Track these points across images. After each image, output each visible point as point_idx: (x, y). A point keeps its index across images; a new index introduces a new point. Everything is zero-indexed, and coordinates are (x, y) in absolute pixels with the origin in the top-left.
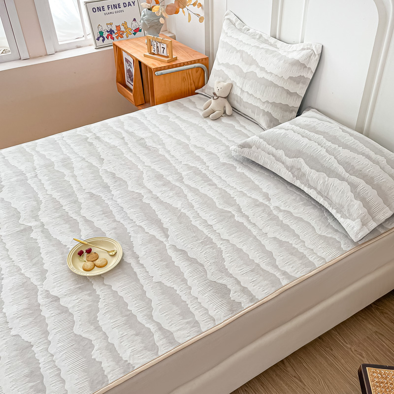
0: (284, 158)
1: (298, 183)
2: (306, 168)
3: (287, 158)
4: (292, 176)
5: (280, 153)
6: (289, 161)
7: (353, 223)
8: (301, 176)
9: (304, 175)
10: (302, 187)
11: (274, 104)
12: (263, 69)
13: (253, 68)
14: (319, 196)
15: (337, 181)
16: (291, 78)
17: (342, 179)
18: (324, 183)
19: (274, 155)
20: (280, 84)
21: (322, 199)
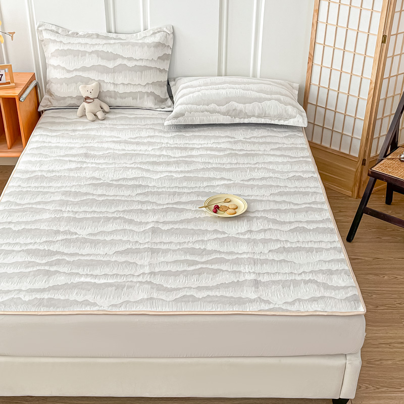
0: (218, 108)
1: (237, 121)
2: (240, 106)
3: (221, 107)
4: (230, 118)
5: (213, 106)
6: (223, 108)
7: (296, 120)
8: (239, 114)
9: (241, 111)
10: (242, 121)
11: (153, 83)
12: (130, 59)
13: (119, 62)
14: (260, 119)
15: (268, 103)
16: (159, 58)
17: (270, 99)
18: (259, 108)
19: (207, 111)
20: (153, 65)
21: (263, 120)
